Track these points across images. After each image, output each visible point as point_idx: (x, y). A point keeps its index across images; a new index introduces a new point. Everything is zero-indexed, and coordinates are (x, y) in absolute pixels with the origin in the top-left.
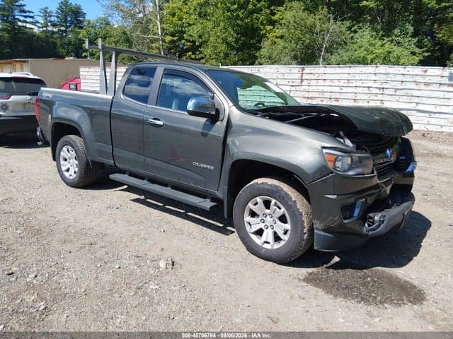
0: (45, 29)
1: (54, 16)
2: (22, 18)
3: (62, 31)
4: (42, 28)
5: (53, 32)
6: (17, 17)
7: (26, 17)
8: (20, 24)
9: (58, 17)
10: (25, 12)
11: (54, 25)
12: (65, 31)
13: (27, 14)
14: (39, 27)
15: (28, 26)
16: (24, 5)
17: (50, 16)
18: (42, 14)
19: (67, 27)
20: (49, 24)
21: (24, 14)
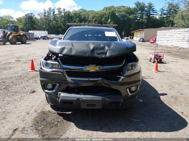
0: (161, 16)
1: (166, 11)
2: (152, 13)
3: (168, 16)
4: (160, 16)
5: (164, 17)
6: (151, 13)
7: (154, 13)
8: (151, 16)
9: (167, 11)
10: (154, 11)
11: (165, 14)
12: (169, 16)
13: (155, 11)
14: (159, 16)
15: (154, 16)
16: (154, 8)
17: (164, 11)
18: (160, 11)
19: (170, 15)
20: (163, 14)
21: (154, 12)
